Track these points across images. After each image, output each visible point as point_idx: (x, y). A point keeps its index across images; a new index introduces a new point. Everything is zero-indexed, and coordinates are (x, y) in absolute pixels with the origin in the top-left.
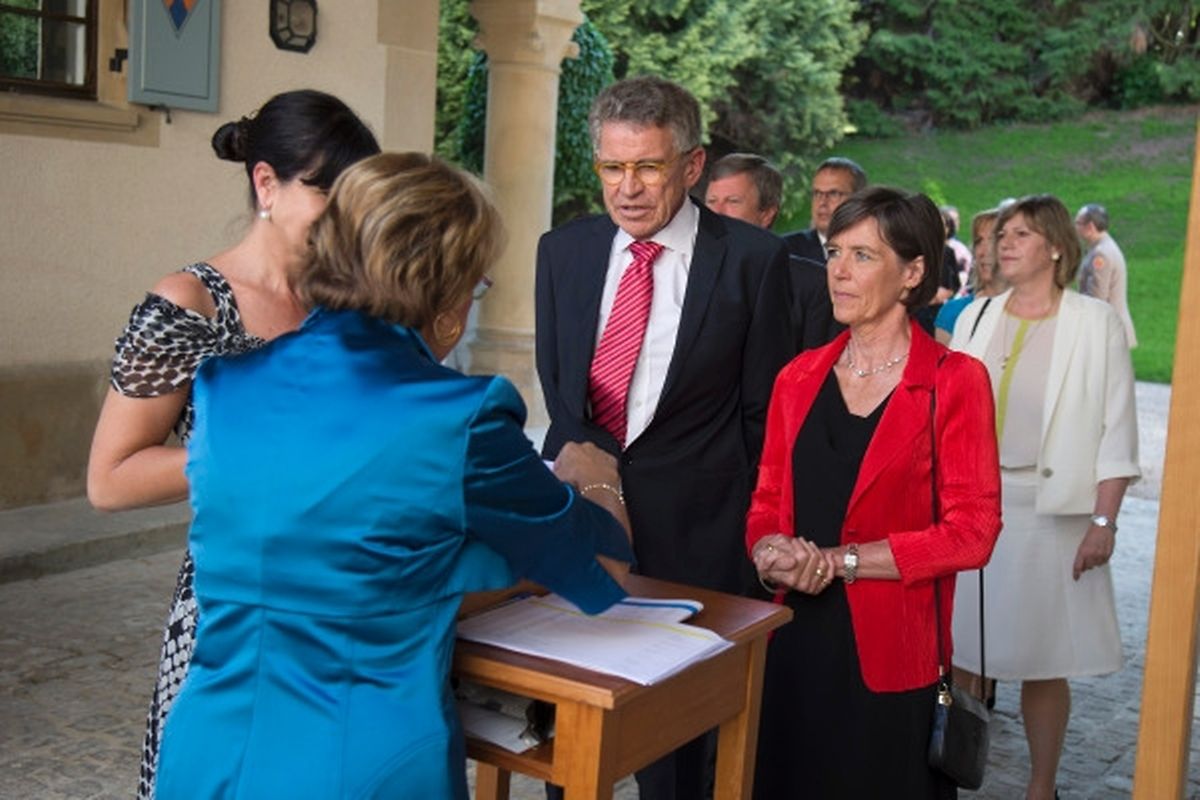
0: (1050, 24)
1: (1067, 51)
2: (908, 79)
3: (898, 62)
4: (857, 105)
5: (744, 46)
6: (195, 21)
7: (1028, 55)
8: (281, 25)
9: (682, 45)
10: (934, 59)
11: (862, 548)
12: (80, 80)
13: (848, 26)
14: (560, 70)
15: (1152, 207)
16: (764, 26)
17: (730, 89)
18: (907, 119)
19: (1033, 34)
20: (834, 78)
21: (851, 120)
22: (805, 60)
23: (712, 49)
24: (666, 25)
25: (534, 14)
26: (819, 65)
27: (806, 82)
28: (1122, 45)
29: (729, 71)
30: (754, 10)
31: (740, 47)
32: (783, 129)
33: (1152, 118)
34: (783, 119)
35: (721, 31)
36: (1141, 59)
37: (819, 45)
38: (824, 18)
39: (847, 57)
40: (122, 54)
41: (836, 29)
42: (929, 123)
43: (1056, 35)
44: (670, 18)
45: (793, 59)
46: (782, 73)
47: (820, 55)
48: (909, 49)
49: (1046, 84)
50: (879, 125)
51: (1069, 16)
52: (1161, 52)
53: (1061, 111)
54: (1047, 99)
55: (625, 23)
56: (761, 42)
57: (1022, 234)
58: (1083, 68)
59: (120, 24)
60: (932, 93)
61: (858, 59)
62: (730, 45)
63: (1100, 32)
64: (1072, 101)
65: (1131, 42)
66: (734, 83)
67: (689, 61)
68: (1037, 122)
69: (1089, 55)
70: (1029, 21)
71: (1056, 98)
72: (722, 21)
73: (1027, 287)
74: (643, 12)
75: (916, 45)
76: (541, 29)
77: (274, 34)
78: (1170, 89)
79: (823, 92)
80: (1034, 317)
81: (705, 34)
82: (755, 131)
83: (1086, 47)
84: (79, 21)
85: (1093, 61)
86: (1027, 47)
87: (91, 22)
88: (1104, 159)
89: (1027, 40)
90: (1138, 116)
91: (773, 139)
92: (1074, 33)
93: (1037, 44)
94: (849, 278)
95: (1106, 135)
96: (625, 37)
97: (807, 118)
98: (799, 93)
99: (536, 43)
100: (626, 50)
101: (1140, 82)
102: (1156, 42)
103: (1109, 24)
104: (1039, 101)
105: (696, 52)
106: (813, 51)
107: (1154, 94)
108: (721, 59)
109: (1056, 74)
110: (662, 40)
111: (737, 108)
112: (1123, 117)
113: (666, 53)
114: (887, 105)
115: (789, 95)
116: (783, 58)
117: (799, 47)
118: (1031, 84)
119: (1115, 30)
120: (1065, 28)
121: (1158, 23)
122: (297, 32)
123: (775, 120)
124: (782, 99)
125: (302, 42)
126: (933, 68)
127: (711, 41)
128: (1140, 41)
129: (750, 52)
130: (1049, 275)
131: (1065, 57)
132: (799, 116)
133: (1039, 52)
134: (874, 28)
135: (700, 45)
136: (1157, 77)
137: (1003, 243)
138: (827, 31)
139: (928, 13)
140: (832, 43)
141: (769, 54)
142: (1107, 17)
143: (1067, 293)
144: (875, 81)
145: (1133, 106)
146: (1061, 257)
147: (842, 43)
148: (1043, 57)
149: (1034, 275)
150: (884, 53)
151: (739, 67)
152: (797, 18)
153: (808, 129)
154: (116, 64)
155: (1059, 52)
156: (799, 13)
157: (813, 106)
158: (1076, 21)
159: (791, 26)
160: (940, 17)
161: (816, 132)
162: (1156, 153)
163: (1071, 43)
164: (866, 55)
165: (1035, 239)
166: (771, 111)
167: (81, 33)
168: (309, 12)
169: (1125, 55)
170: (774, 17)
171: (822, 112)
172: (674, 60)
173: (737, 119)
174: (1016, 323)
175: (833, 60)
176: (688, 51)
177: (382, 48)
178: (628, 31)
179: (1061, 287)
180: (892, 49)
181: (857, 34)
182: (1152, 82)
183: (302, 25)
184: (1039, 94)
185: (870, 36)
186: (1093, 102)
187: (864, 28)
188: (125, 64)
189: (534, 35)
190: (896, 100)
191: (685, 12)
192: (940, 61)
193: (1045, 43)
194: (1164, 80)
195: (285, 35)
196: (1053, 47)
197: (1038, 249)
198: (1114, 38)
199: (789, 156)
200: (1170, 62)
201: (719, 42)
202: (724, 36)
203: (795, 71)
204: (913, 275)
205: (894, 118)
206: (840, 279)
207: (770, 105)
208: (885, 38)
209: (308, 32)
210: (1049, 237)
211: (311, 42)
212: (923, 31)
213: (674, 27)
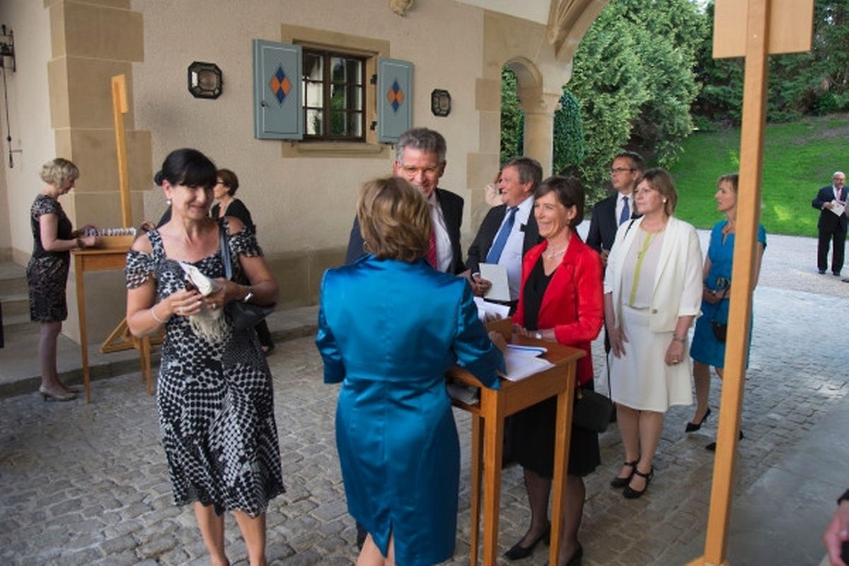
0: (785, 79)
1: (792, 91)
2: (721, 106)
3: (716, 99)
4: (698, 118)
5: (644, 96)
6: (402, 109)
7: (775, 94)
8: (437, 106)
9: (617, 97)
10: (733, 96)
11: (544, 331)
12: (360, 134)
13: (693, 84)
14: (554, 115)
15: (832, 159)
16: (654, 87)
17: (639, 115)
18: (721, 124)
19: (777, 84)
20: (687, 107)
21: (695, 125)
22: (673, 100)
23: (630, 98)
24: (610, 89)
25: (542, 93)
26: (679, 102)
27: (674, 110)
28: (817, 86)
29: (639, 107)
30: (649, 80)
31: (643, 96)
32: (665, 131)
33: (832, 119)
34: (665, 126)
35: (634, 90)
36: (827, 93)
37: (679, 93)
38: (682, 81)
39: (692, 97)
40: (374, 123)
41: (687, 86)
42: (731, 125)
43: (787, 84)
44: (612, 86)
45: (668, 100)
46: (663, 106)
47: (680, 98)
48: (721, 93)
49: (784, 106)
50: (708, 127)
51: (794, 75)
52: (836, 89)
53: (790, 118)
54: (784, 112)
55: (592, 89)
56: (653, 93)
57: (646, 191)
58: (800, 98)
59: (374, 112)
60: (732, 112)
61: (697, 97)
62: (638, 96)
63: (807, 82)
64: (796, 113)
65: (821, 86)
66: (641, 112)
67: (621, 104)
68: (780, 123)
69: (802, 92)
70: (775, 78)
71: (788, 111)
72: (634, 86)
73: (651, 216)
74: (600, 84)
75: (724, 90)
76: (545, 98)
77: (433, 110)
78: (841, 106)
79: (682, 113)
80: (653, 231)
81: (627, 92)
82: (653, 132)
83: (801, 88)
84: (359, 112)
85: (804, 95)
86: (774, 89)
87: (363, 112)
88: (811, 138)
89: (775, 86)
90: (826, 118)
91: (661, 135)
92: (795, 83)
93: (779, 88)
94: (544, 217)
95: (811, 127)
96: (592, 95)
97: (675, 125)
98: (671, 114)
99: (543, 105)
100: (593, 100)
101: (826, 102)
102: (833, 85)
103: (811, 78)
104: (781, 113)
105: (623, 99)
106: (677, 96)
107: (833, 109)
108: (634, 102)
109: (788, 102)
110: (608, 95)
111: (644, 122)
112: (819, 119)
113: (610, 101)
114: (712, 118)
115: (666, 115)
116: (663, 100)
117: (669, 95)
118: (777, 105)
119: (814, 80)
120: (791, 81)
121: (834, 77)
122: (443, 108)
123: (661, 127)
124: (665, 117)
125: (445, 113)
126: (731, 101)
127: (630, 94)
128: (826, 85)
129: (647, 98)
130: (662, 210)
131: (792, 94)
132: (672, 125)
133: (779, 91)
134: (705, 85)
135: (625, 97)
136: (834, 100)
137: (637, 196)
138: (682, 87)
139: (729, 76)
140: (685, 92)
141: (657, 98)
142: (810, 75)
143: (671, 218)
144: (706, 108)
145: (824, 114)
146: (667, 201)
147: (690, 92)
148: (782, 94)
149: (654, 211)
150: (710, 95)
151: (643, 105)
152: (669, 82)
153: (676, 129)
154: (373, 128)
155: (789, 92)
156: (670, 80)
157: (678, 120)
158: (796, 77)
159: (666, 86)
160: (734, 78)
161: (679, 131)
162: (834, 135)
163: (794, 88)
164: (701, 96)
165: (653, 193)
166: (659, 123)
167: (360, 116)
168: (447, 100)
169: (819, 91)
170: (658, 83)
171: (682, 122)
172: (614, 104)
173: (644, 127)
174: (645, 234)
175: (686, 100)
176: (620, 99)
177: (478, 112)
178: (593, 92)
179: (668, 215)
180: (713, 93)
181: (696, 88)
182: (832, 103)
183: (445, 106)
184: (781, 110)
185: (703, 88)
186: (806, 113)
187: (701, 85)
188: (376, 127)
189: (543, 101)
190: (715, 116)
191: (618, 83)
192: (735, 97)
193: (782, 87)
194: (838, 101)
195: (437, 110)
196: (787, 89)
197: (655, 198)
198: (814, 84)
199: (667, 143)
200: (841, 94)
201: (634, 94)
202: (636, 92)
203: (668, 105)
204: (571, 215)
205: (715, 124)
206: (541, 218)
207: (659, 120)
208: (710, 88)
209: (446, 108)
210: (661, 192)
211: (448, 112)
212: (727, 85)
213: (614, 90)
